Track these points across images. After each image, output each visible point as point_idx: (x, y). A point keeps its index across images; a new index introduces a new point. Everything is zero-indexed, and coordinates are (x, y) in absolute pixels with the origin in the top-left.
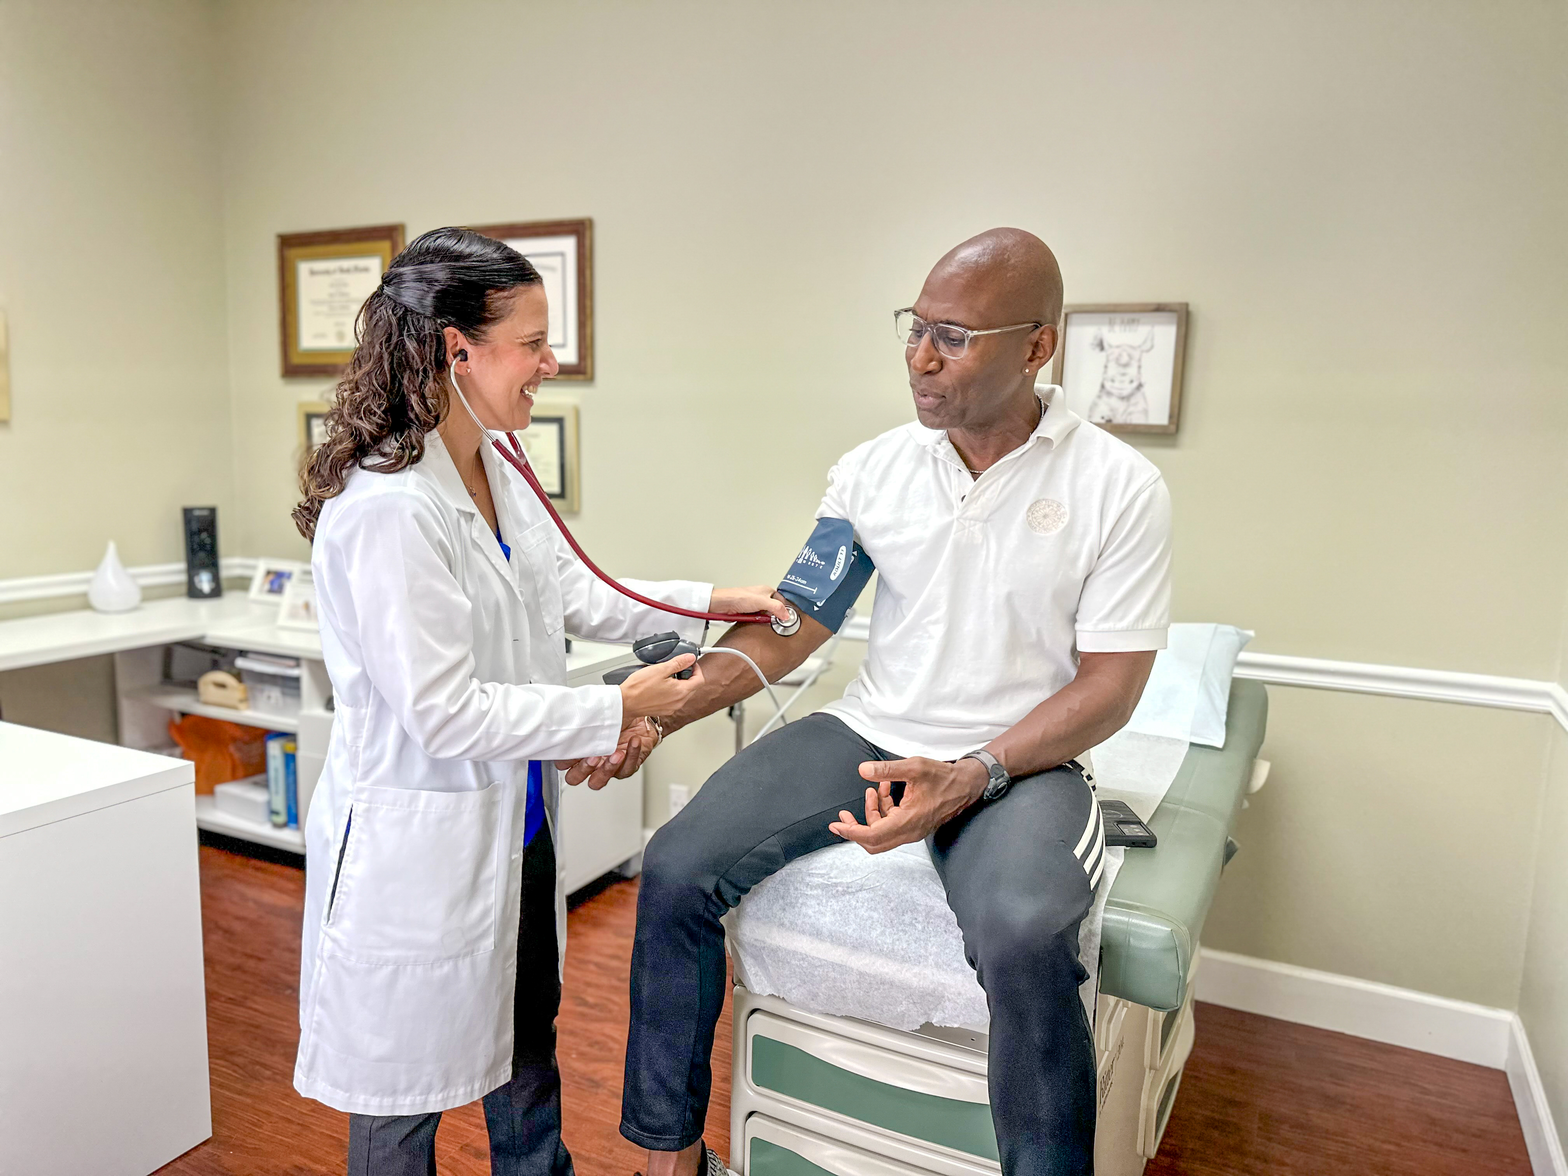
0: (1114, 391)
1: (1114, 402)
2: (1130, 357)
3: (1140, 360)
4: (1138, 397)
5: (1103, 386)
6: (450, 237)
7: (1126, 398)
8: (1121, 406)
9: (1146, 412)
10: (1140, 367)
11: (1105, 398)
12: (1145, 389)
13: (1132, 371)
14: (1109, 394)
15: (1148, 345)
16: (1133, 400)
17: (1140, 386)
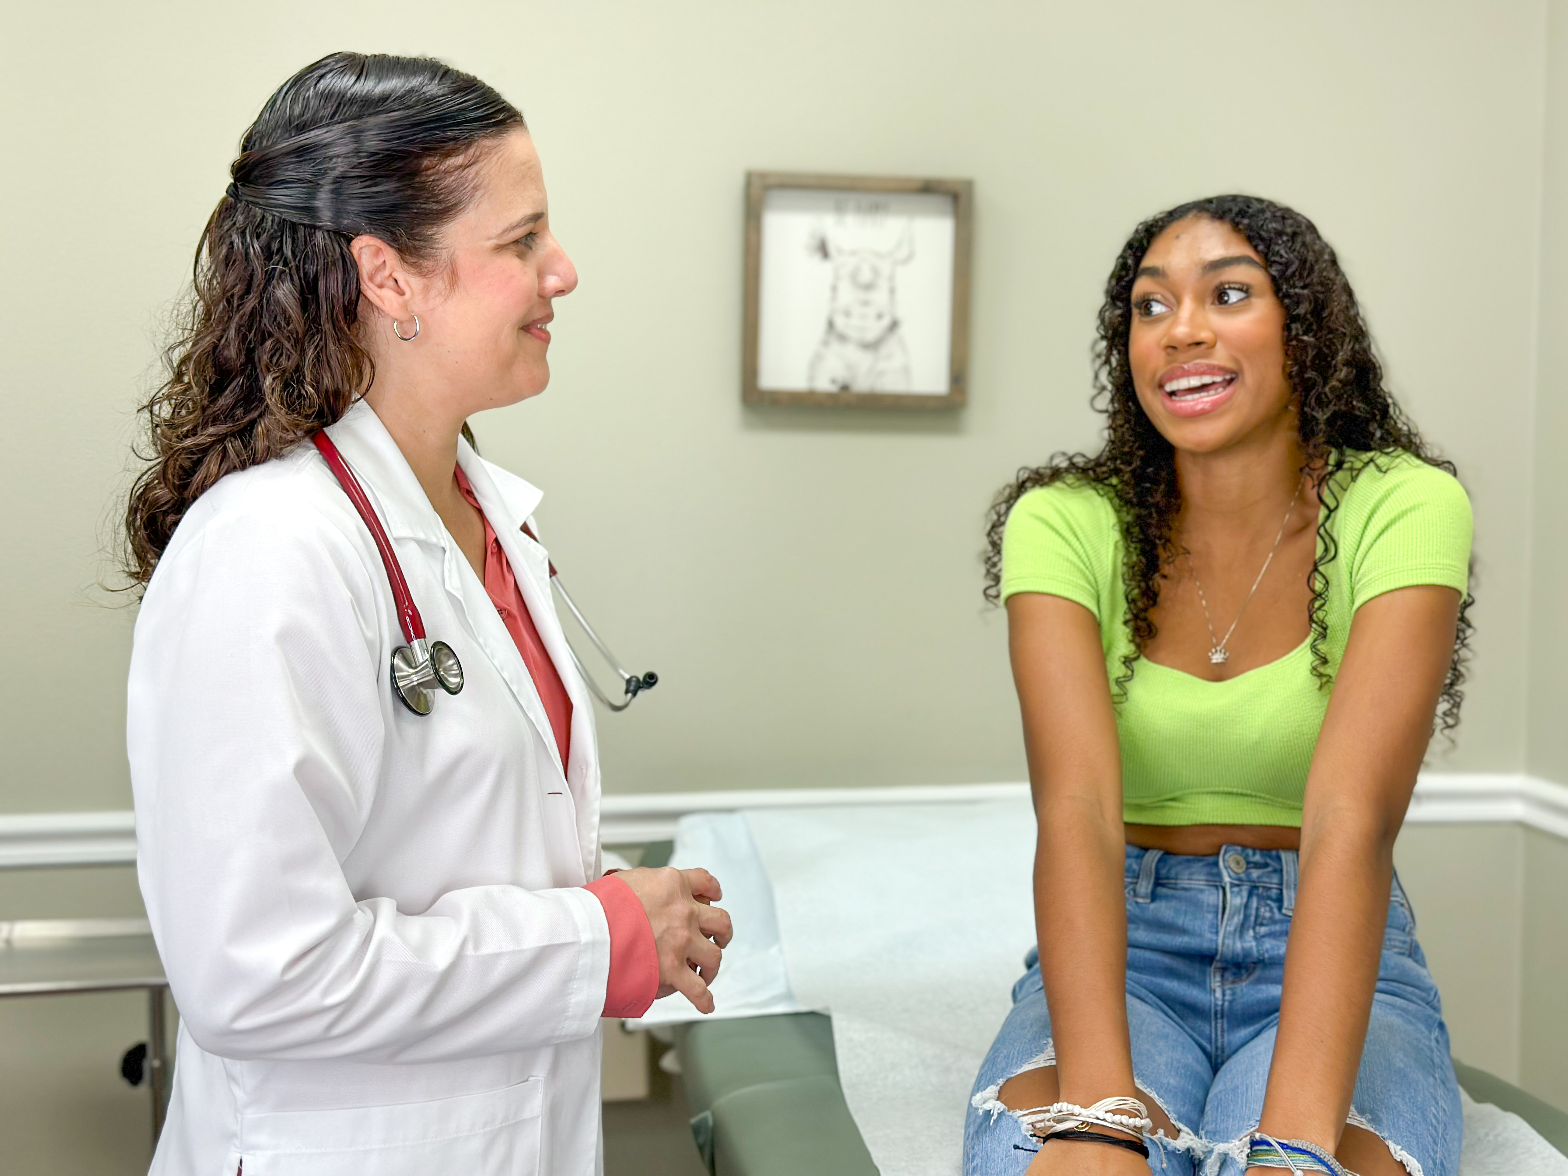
0: (852, 334)
1: (852, 353)
2: (876, 272)
3: (892, 278)
4: (891, 346)
5: (831, 325)
6: (343, 72)
7: (872, 346)
8: (862, 361)
9: (906, 371)
10: (892, 291)
11: (836, 346)
12: (904, 330)
13: (880, 297)
14: (842, 338)
15: (903, 253)
16: (885, 350)
17: (894, 325)
